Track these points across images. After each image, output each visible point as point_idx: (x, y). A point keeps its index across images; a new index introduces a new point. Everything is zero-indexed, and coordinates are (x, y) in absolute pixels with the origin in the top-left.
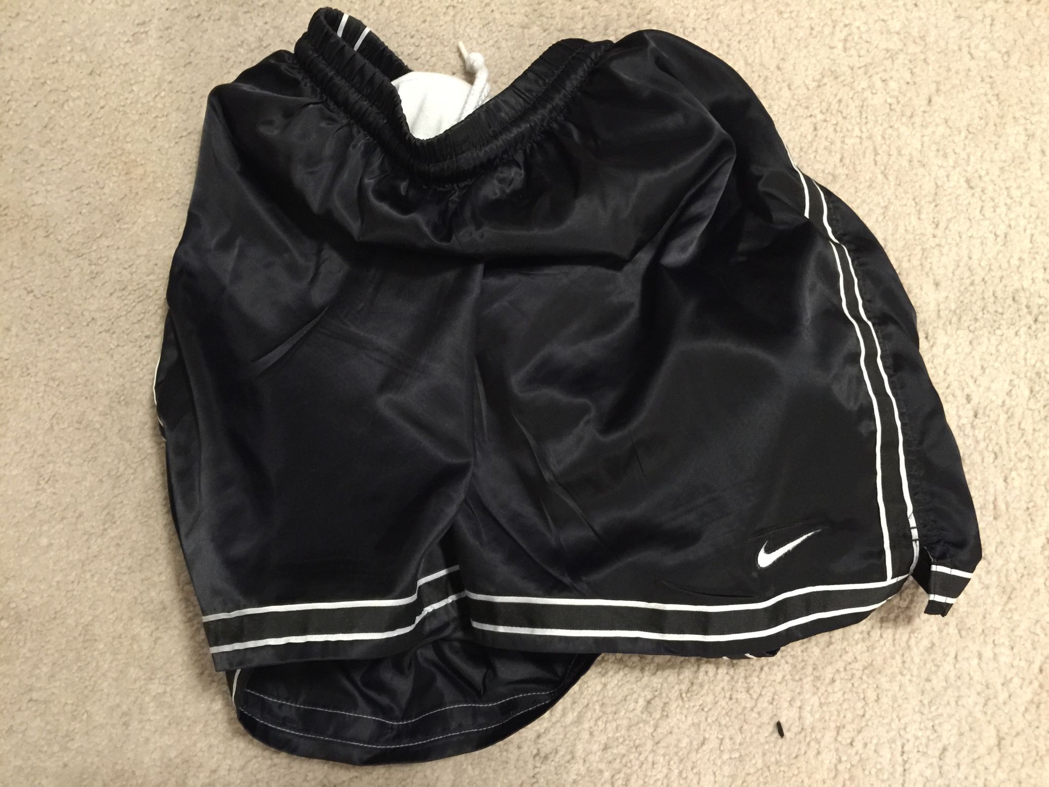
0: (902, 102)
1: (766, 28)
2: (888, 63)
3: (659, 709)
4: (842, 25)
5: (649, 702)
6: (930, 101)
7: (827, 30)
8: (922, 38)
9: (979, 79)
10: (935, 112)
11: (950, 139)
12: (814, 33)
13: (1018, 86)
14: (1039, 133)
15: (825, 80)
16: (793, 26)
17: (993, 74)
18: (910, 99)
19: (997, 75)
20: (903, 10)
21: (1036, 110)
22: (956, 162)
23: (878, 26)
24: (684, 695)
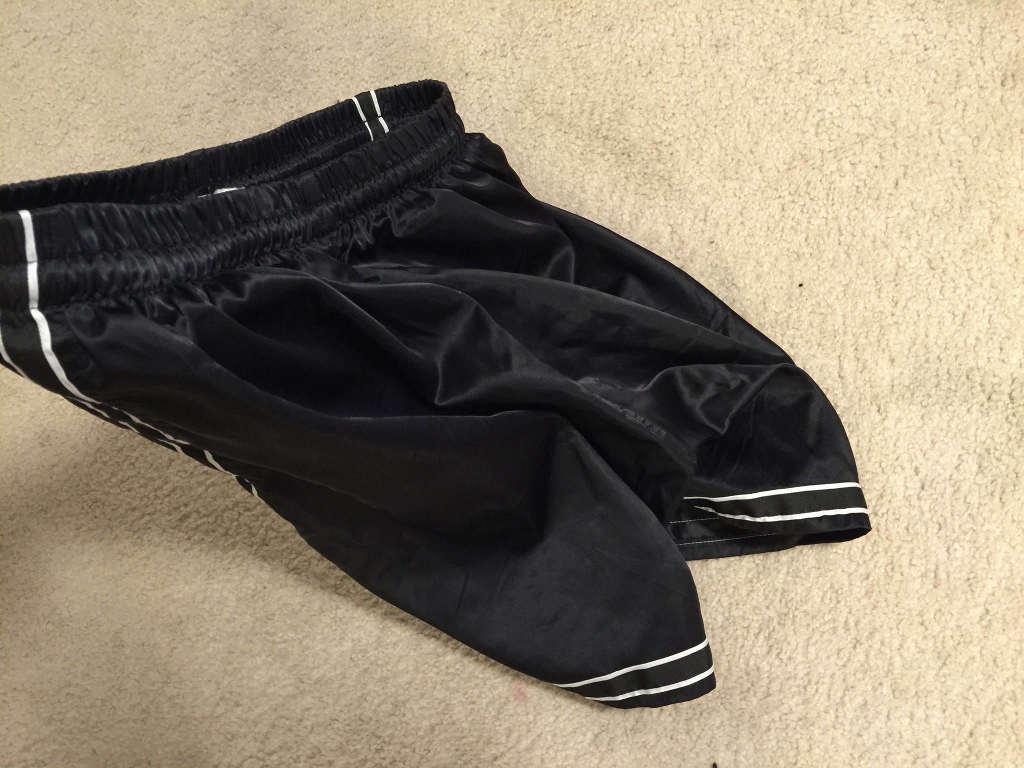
0: (869, 186)
1: (741, 114)
2: (857, 147)
3: (606, 743)
4: (815, 110)
5: (596, 736)
6: (897, 184)
7: (800, 116)
8: (893, 123)
9: (948, 163)
10: (901, 194)
11: (915, 221)
12: (788, 119)
13: (986, 170)
14: (1004, 216)
15: (795, 163)
16: (767, 111)
17: (962, 159)
18: (877, 182)
19: (966, 159)
20: (876, 96)
21: (1003, 194)
22: (919, 244)
23: (850, 112)
24: (629, 732)
